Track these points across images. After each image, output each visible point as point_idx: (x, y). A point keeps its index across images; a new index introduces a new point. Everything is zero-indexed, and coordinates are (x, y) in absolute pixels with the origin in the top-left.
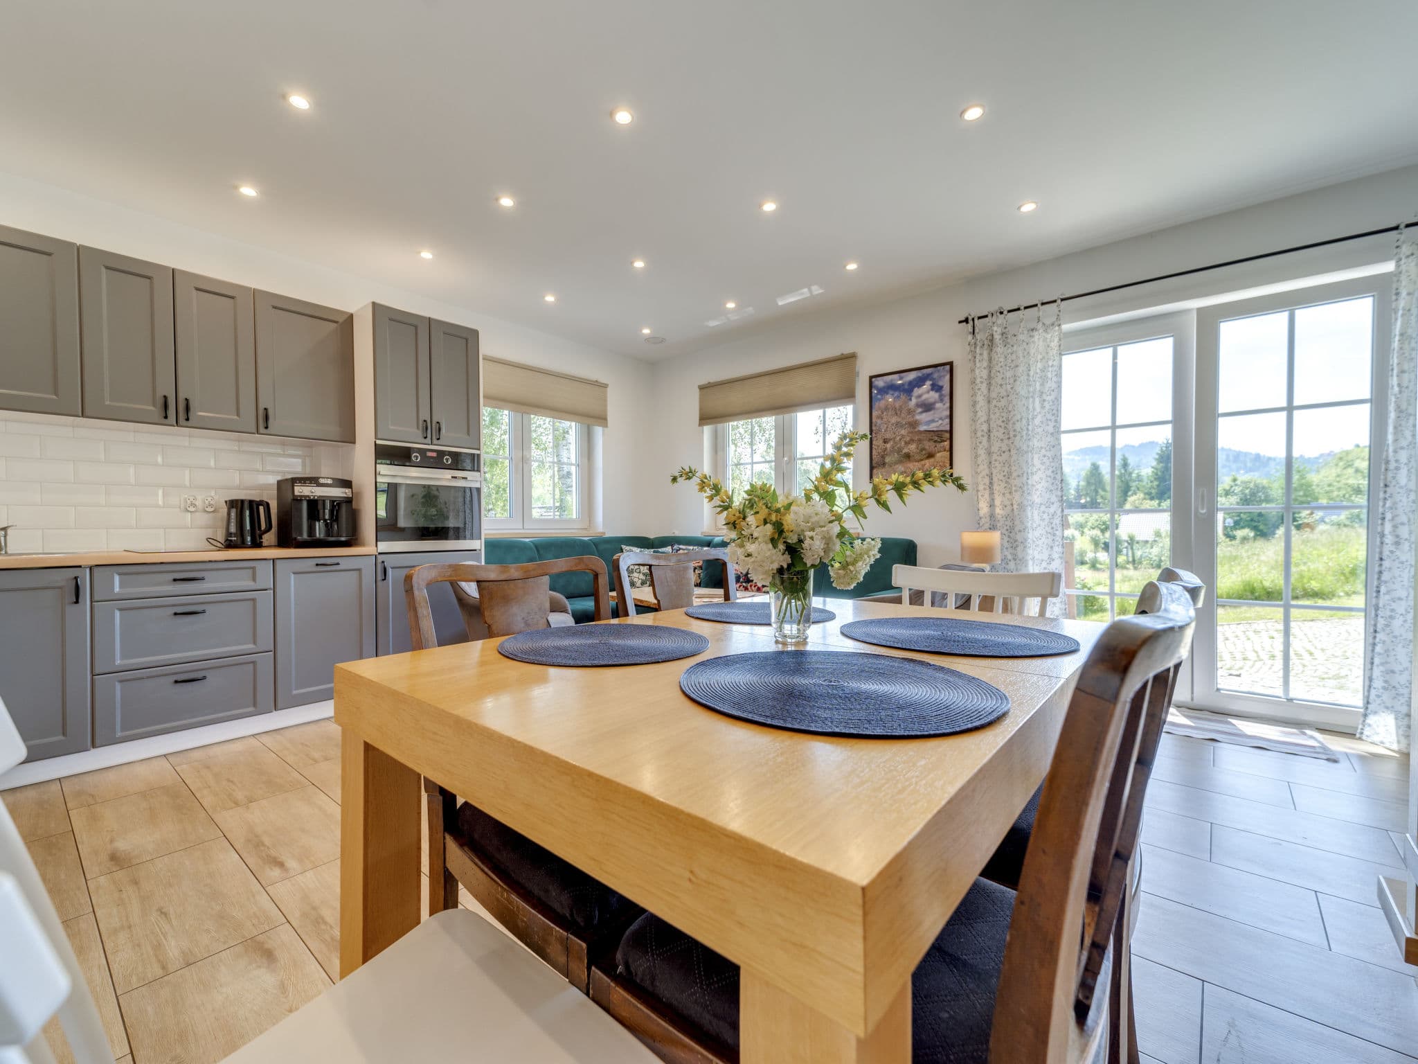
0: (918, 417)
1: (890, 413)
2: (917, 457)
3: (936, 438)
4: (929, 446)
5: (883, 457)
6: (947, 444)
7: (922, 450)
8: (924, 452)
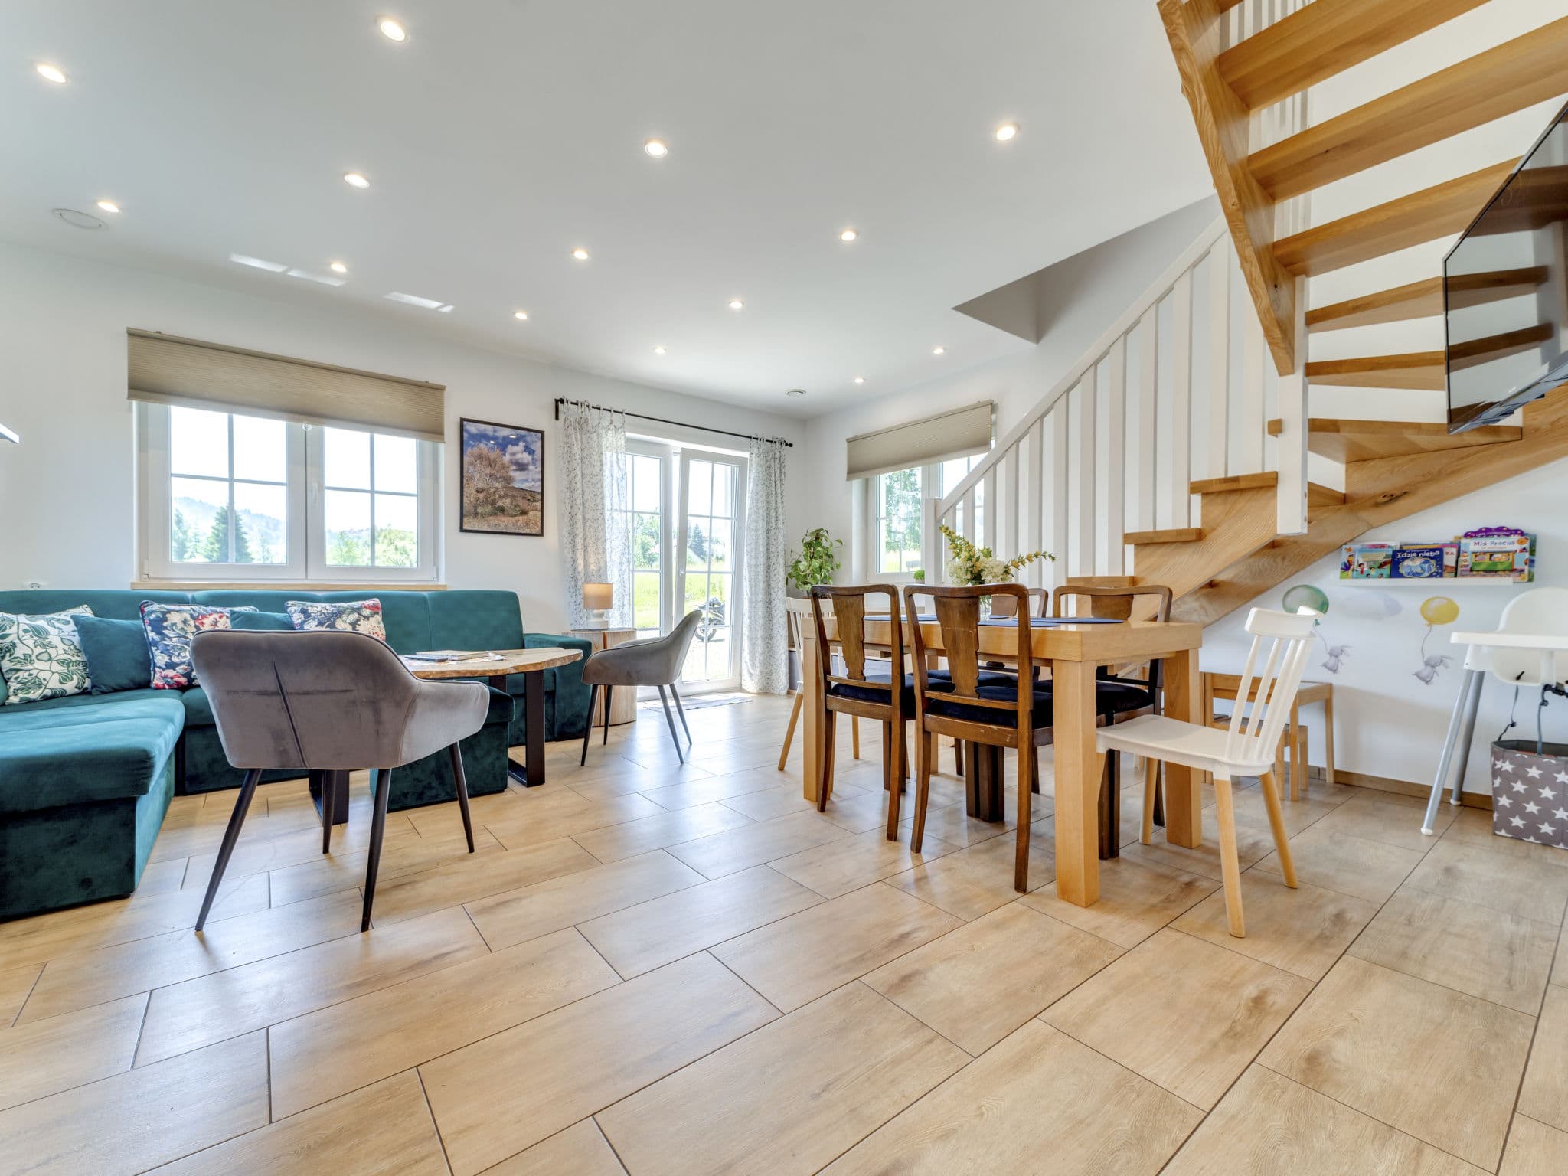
0: (512, 474)
1: (484, 463)
2: (512, 512)
3: (529, 497)
4: (523, 504)
5: (476, 507)
6: (538, 504)
7: (516, 506)
8: (518, 509)
